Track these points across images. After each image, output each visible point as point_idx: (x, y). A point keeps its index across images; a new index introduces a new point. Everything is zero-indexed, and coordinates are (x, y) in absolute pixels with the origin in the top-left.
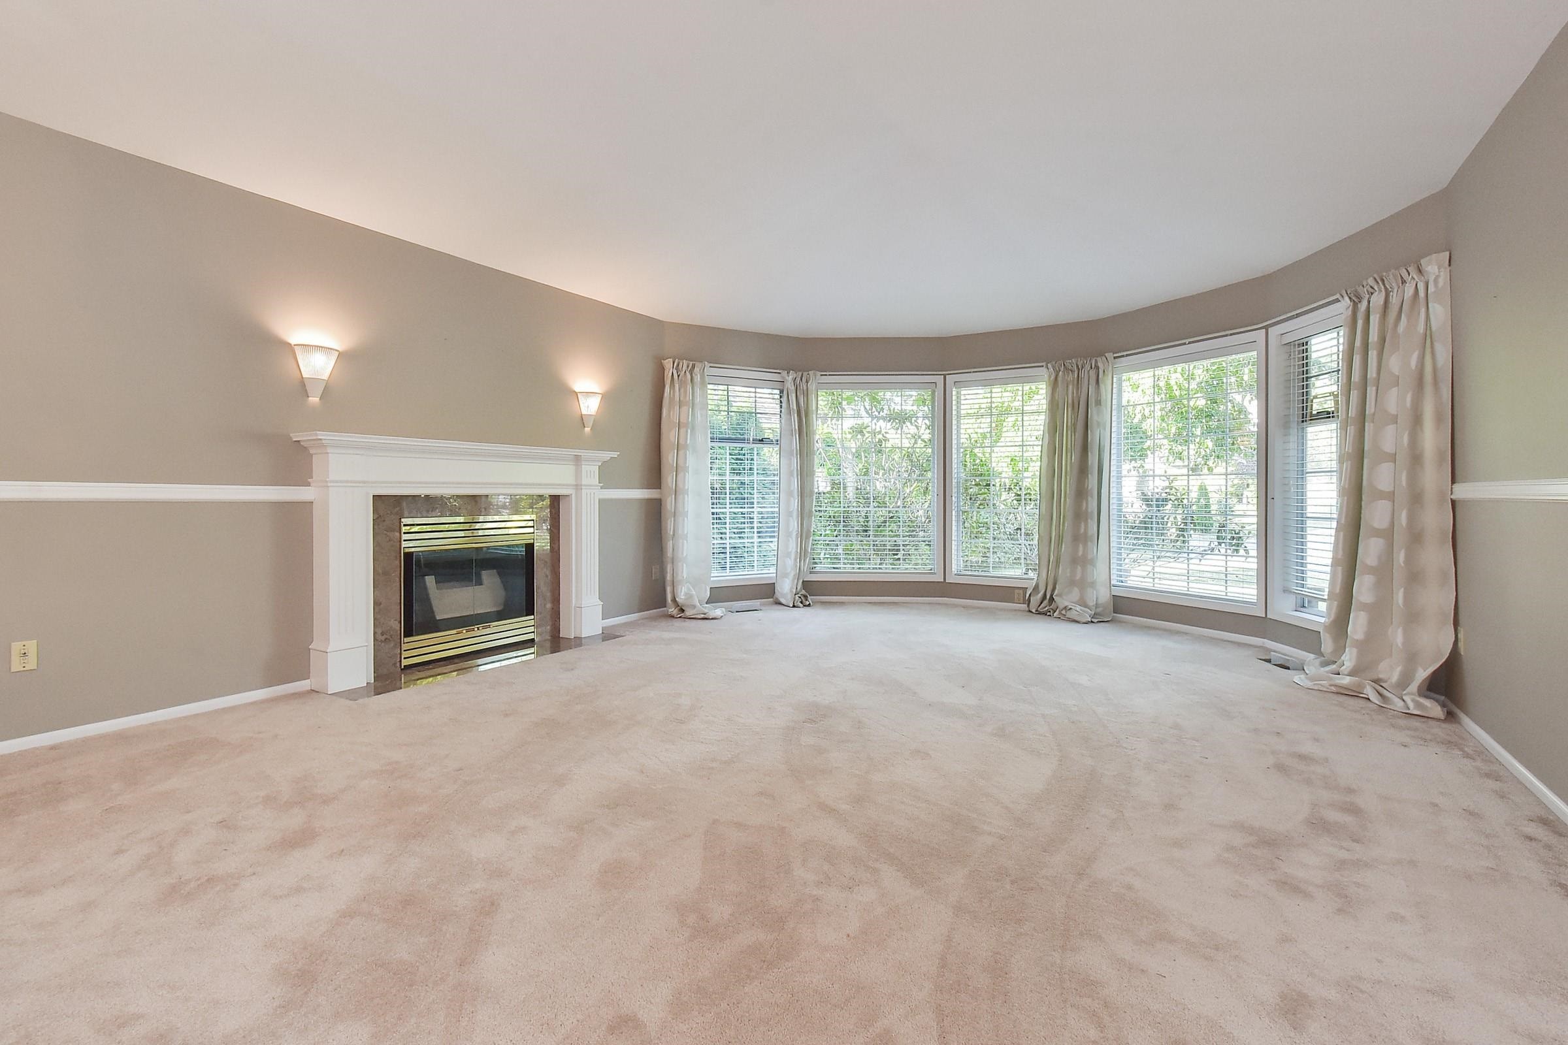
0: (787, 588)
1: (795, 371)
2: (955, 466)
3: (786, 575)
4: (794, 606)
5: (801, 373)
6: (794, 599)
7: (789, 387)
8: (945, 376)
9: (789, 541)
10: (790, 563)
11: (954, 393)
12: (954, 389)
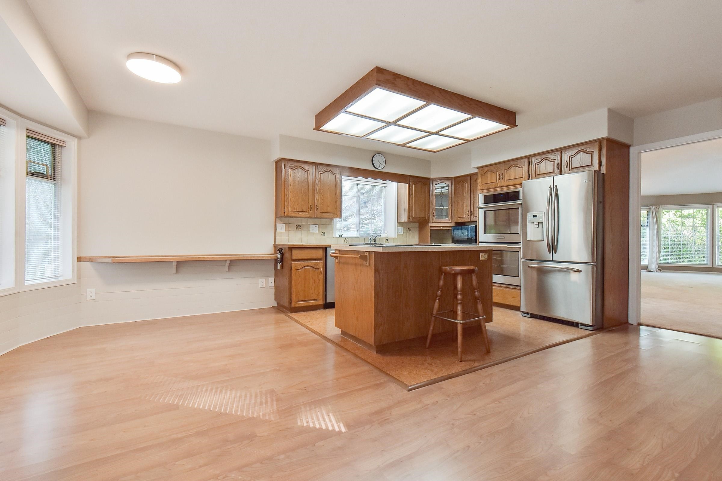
0: (653, 267)
1: (655, 205)
2: (717, 232)
3: (653, 263)
4: (657, 272)
5: (656, 206)
6: (657, 270)
7: (653, 210)
8: (713, 205)
9: (653, 254)
10: (654, 260)
11: (717, 210)
12: (717, 208)
